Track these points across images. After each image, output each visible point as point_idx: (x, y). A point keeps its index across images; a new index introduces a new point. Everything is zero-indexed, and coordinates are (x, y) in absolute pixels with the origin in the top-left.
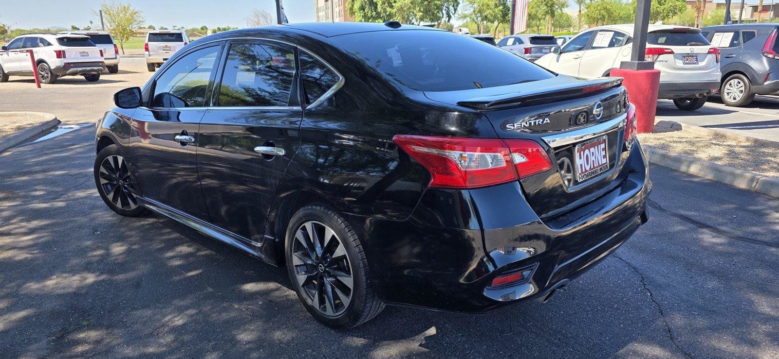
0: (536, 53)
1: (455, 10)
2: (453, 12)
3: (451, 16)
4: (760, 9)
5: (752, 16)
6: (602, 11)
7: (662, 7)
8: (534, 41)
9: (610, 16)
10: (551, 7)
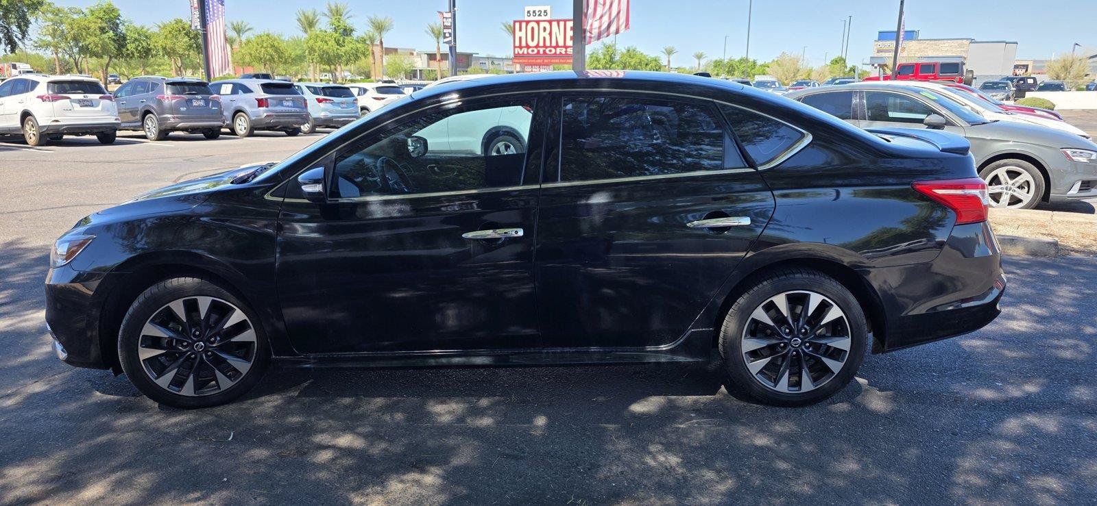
0: (276, 105)
1: (24, 33)
2: (20, 36)
3: (15, 43)
4: (438, 57)
5: (429, 65)
6: (269, 49)
7: (343, 49)
8: (268, 90)
9: (280, 57)
10: (194, 38)
